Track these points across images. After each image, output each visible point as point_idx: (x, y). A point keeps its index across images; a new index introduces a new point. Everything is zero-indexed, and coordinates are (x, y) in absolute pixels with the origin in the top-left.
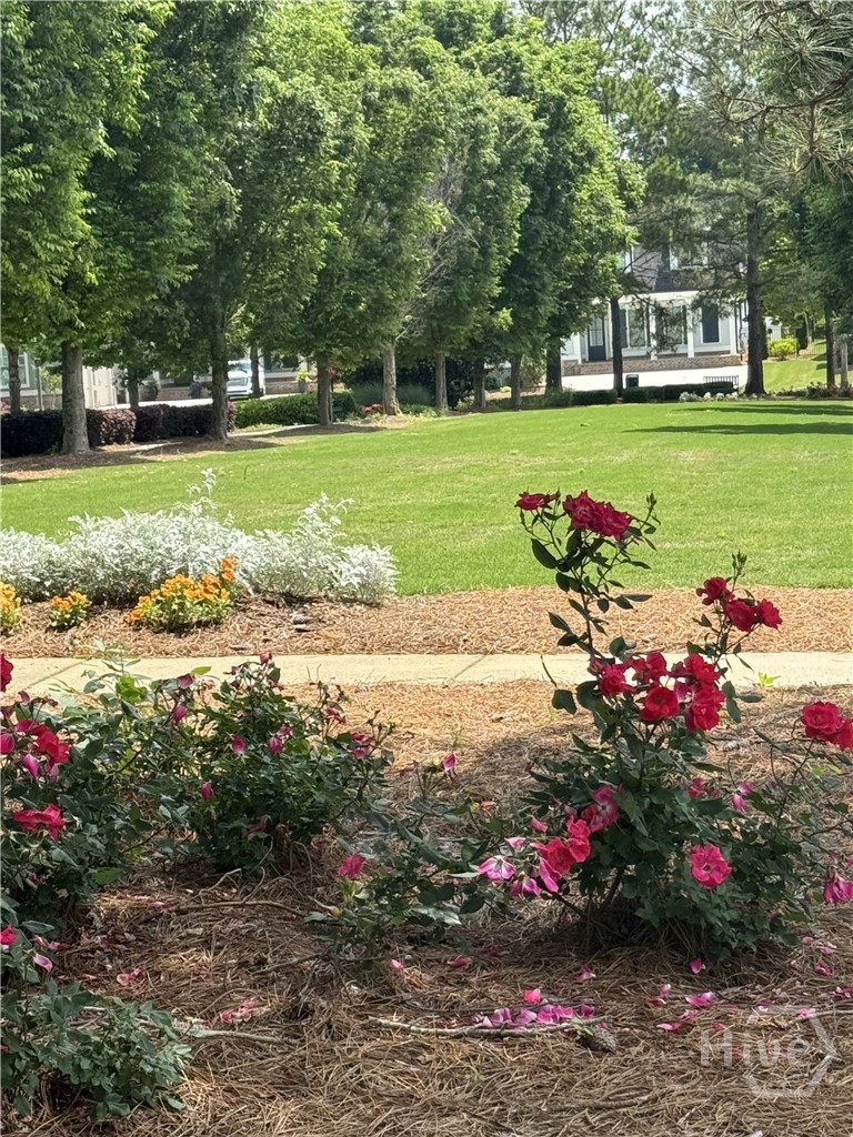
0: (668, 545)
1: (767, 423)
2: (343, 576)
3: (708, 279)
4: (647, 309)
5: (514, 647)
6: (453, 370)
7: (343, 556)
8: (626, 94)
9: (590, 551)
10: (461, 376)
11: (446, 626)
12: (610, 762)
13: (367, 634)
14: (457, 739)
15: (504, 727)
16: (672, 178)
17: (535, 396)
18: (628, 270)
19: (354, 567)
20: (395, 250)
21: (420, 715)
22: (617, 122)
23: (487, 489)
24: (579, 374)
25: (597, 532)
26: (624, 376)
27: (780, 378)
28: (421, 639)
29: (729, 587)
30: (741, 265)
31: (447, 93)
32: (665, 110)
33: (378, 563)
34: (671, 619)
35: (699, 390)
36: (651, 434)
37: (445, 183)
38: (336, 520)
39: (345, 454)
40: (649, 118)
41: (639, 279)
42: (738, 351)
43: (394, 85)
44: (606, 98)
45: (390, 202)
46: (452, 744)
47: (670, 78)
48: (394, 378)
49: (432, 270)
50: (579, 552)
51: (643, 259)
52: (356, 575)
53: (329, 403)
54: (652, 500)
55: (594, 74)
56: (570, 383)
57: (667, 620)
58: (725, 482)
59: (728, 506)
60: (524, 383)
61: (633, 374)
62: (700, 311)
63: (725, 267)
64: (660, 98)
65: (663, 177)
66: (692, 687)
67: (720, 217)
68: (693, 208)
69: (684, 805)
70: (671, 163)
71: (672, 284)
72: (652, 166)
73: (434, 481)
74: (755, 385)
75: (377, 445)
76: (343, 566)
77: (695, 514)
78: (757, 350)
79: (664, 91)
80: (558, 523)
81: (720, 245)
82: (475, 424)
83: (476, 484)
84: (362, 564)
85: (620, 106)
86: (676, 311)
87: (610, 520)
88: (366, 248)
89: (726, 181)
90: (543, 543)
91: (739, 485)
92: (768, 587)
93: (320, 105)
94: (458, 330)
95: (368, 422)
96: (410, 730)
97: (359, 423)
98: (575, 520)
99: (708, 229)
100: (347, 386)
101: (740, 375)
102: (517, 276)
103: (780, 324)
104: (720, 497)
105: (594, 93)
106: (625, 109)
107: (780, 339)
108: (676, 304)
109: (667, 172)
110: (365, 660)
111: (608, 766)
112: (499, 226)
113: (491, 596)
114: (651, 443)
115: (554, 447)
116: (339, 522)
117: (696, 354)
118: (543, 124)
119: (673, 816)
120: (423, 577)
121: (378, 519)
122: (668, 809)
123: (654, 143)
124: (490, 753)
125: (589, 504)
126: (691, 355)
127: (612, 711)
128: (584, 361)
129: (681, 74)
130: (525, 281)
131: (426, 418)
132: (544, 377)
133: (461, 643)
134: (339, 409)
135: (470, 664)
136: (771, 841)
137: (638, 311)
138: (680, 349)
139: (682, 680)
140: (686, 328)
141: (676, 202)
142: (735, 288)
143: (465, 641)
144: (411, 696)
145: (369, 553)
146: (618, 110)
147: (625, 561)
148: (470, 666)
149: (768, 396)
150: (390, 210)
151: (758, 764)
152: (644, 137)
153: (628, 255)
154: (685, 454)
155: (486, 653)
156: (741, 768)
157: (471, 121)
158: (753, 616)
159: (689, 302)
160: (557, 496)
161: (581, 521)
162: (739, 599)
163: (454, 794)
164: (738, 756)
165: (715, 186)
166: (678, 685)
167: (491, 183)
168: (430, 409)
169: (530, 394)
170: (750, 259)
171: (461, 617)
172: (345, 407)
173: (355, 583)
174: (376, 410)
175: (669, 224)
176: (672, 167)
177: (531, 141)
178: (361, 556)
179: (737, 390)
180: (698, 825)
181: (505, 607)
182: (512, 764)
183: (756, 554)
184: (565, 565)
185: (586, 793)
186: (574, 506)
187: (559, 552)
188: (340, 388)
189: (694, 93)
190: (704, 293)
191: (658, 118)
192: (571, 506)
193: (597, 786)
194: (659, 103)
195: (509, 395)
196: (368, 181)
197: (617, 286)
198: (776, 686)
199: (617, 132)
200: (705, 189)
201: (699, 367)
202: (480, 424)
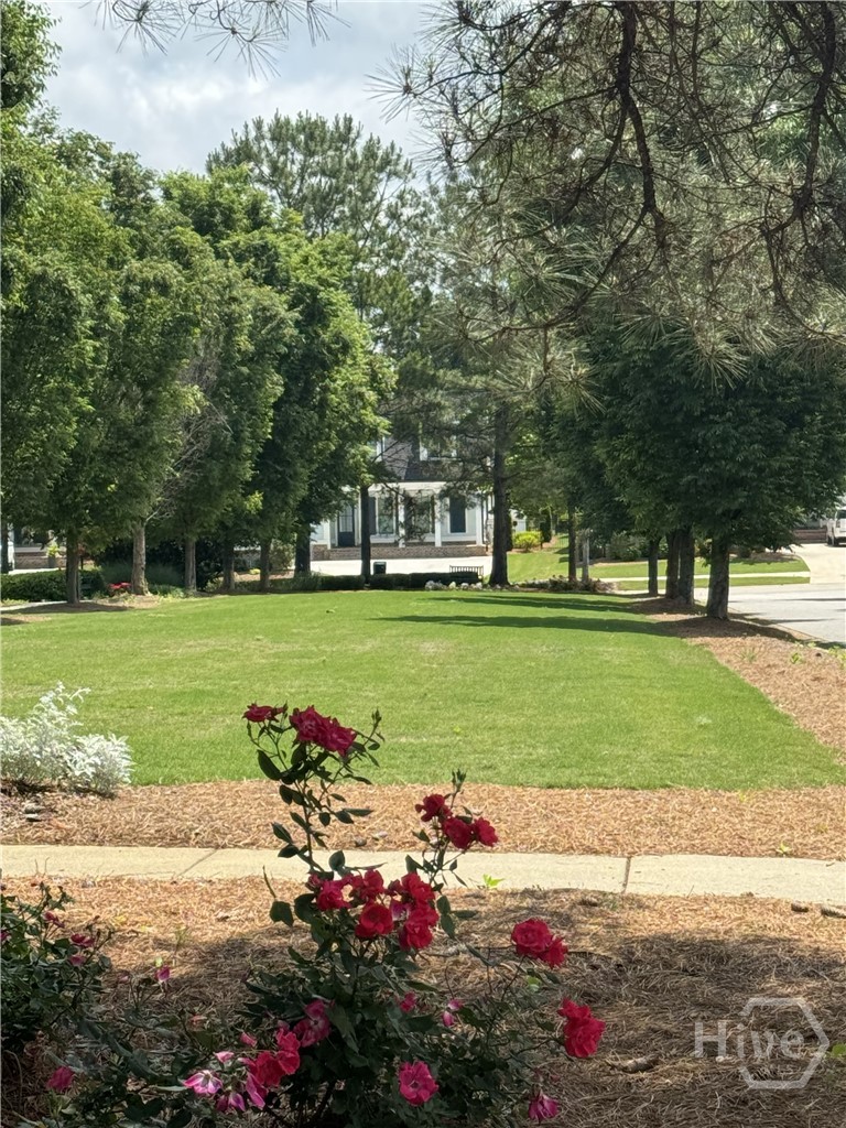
0: (403, 740)
1: (509, 615)
2: (78, 766)
3: (456, 471)
4: (396, 498)
5: (246, 841)
6: (203, 551)
7: (79, 746)
8: (381, 290)
9: (314, 765)
10: (210, 557)
11: (178, 819)
12: (324, 974)
13: (99, 825)
14: (181, 938)
15: (230, 927)
16: (423, 373)
17: (284, 579)
18: (379, 459)
19: (89, 757)
20: (146, 433)
21: (146, 912)
22: (372, 316)
23: (229, 676)
24: (328, 559)
25: (322, 746)
26: (372, 562)
27: (524, 568)
28: (152, 831)
29: (448, 803)
30: (488, 459)
31: (204, 286)
32: (418, 307)
33: (113, 753)
34: (401, 817)
35: (443, 579)
36: (395, 623)
37: (201, 369)
38: (72, 710)
39: (89, 634)
40: (402, 314)
41: (389, 469)
42: (484, 542)
43: (154, 279)
44: (361, 293)
45: (144, 386)
46: (176, 943)
47: (423, 277)
48: (144, 558)
49: (184, 453)
50: (302, 766)
51: (393, 450)
52: (91, 765)
53: (77, 581)
54: (377, 717)
55: (350, 270)
56: (318, 567)
57: (398, 817)
58: (464, 675)
59: (464, 700)
60: (274, 566)
61: (381, 561)
62: (448, 501)
63: (472, 461)
64: (413, 296)
65: (415, 371)
66: (406, 906)
67: (469, 411)
68: (443, 402)
69: (394, 1021)
70: (423, 358)
71: (421, 475)
72: (404, 361)
73: (177, 665)
74: (499, 577)
75: (123, 626)
76: (78, 755)
77: (433, 708)
78: (502, 542)
79: (417, 289)
80: (283, 736)
81: (468, 439)
82: (222, 606)
83: (219, 670)
84: (97, 754)
85: (375, 301)
86: (424, 500)
87: (335, 736)
88: (119, 431)
89: (475, 378)
90: (269, 755)
91: (477, 679)
92: (497, 786)
93: (74, 284)
94: (210, 512)
95: (116, 601)
96: (135, 928)
97: (106, 602)
98: (301, 735)
99: (457, 422)
100: (97, 564)
101: (484, 566)
102: (271, 463)
103: (525, 517)
104: (458, 691)
105: (350, 287)
106: (380, 304)
107: (524, 531)
108: (424, 494)
109: (419, 366)
110: (97, 851)
111: (322, 979)
112: (253, 412)
113: (226, 788)
114: (394, 632)
115: (298, 634)
116: (75, 711)
117: (443, 543)
118: (297, 314)
119: (384, 1032)
120: (160, 767)
121: (118, 704)
122: (379, 1025)
123: (407, 338)
124: (213, 953)
125: (314, 719)
126: (438, 544)
127: (327, 927)
128: (333, 546)
129: (434, 274)
130: (278, 468)
131: (174, 600)
132: (293, 561)
133: (193, 836)
134: (88, 587)
135: (200, 858)
136: (480, 1057)
137: (387, 499)
138: (428, 539)
139: (398, 898)
140: (434, 518)
141: (427, 396)
142: (481, 482)
143: (197, 834)
144: (138, 892)
145: (105, 743)
146: (372, 305)
147: (348, 776)
148: (201, 860)
149: (511, 588)
150: (144, 394)
151: (476, 971)
152: (397, 333)
153: (379, 446)
154: (427, 645)
155: (217, 847)
156: (460, 974)
157: (226, 310)
158: (469, 834)
159: (438, 492)
160: (285, 709)
161: (307, 736)
162: (457, 817)
163: (174, 997)
164: (457, 963)
165: (464, 382)
166: (394, 904)
167: (245, 370)
168: (179, 590)
169: (279, 577)
170: (497, 454)
171: (195, 810)
172: (94, 585)
173: (89, 773)
174: (126, 589)
175: (420, 417)
176: (424, 362)
177: (285, 331)
178: (97, 746)
179: (481, 581)
180: (408, 1042)
181: (239, 801)
182: (234, 966)
183: (489, 751)
184: (289, 777)
185: (299, 1007)
186: (301, 721)
187: (285, 765)
188: (89, 566)
189: (447, 292)
190: (451, 484)
191: (411, 314)
192: (298, 719)
193: (310, 1001)
194: (412, 300)
195: (258, 578)
196: (124, 364)
197: (367, 476)
198: (500, 889)
199: (371, 326)
200: (455, 385)
201: (446, 555)
202: (227, 606)
